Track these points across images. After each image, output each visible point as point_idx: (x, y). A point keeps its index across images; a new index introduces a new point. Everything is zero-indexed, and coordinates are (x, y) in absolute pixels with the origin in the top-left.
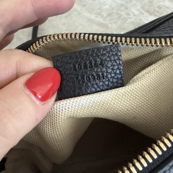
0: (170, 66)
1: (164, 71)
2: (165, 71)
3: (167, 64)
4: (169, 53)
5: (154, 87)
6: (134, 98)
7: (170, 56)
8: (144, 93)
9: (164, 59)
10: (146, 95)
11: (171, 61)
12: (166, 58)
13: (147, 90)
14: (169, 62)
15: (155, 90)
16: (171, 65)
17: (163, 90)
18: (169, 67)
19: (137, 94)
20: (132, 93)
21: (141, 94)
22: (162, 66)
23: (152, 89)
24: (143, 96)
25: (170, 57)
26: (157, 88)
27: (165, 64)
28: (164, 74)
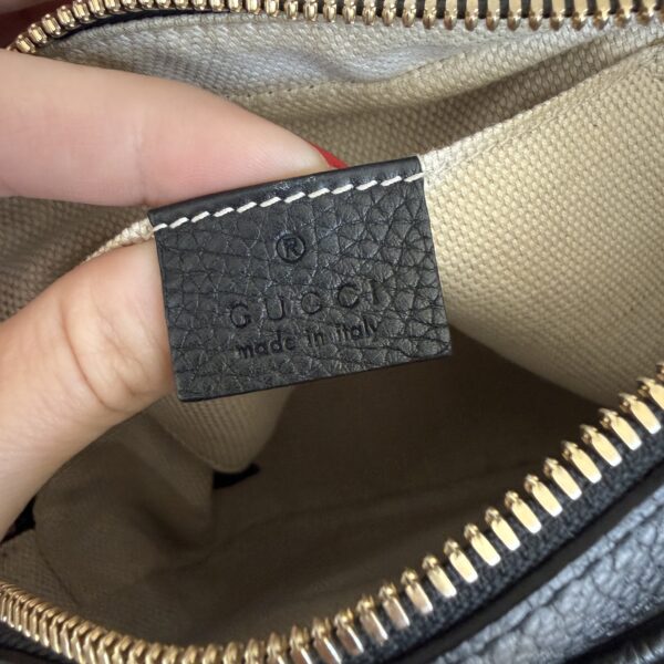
0: (626, 104)
1: (595, 126)
2: (599, 122)
3: (615, 96)
4: (627, 49)
5: (541, 191)
6: (452, 234)
7: (632, 60)
8: (495, 214)
9: (606, 71)
10: (503, 220)
11: (632, 83)
12: (615, 68)
13: (507, 199)
14: (624, 86)
15: (544, 202)
16: (629, 99)
17: (579, 199)
18: (618, 108)
19: (467, 218)
20: (446, 216)
21: (485, 218)
22: (590, 103)
23: (532, 195)
24: (492, 225)
25: (629, 65)
26: (555, 193)
27: (607, 95)
28: (593, 137)
